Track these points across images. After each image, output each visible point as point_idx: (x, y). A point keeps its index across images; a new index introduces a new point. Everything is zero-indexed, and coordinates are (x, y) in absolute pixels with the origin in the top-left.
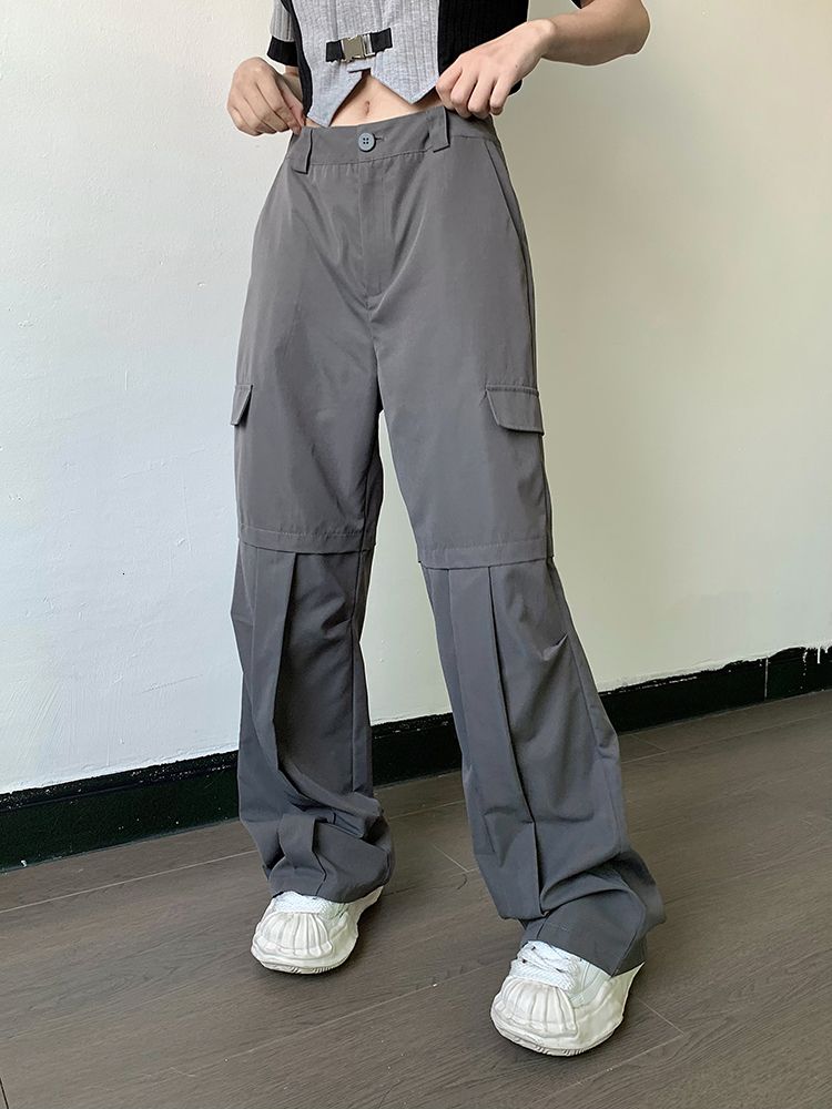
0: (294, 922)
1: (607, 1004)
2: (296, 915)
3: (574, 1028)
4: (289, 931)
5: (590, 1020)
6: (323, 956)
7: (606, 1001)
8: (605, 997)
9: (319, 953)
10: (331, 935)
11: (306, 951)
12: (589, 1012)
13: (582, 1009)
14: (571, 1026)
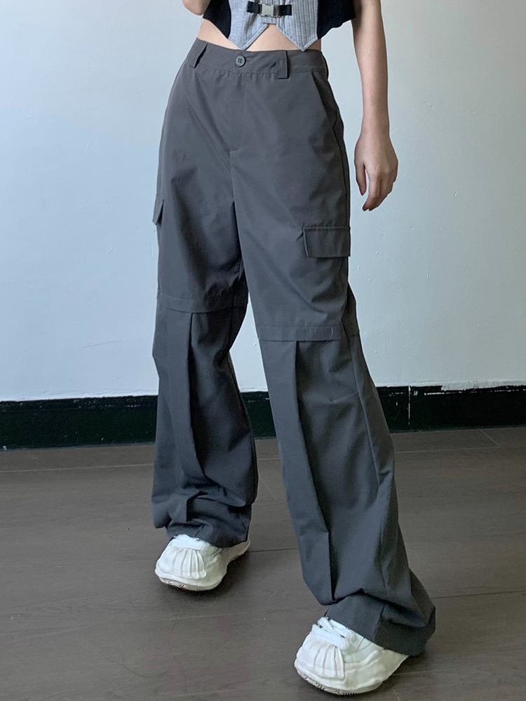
0: (184, 553)
1: (373, 665)
2: (185, 550)
3: (343, 676)
4: (179, 559)
5: (356, 673)
6: (200, 580)
7: (372, 664)
8: (372, 660)
9: (198, 577)
10: (207, 566)
11: (189, 573)
12: (357, 667)
13: (351, 665)
14: (341, 674)
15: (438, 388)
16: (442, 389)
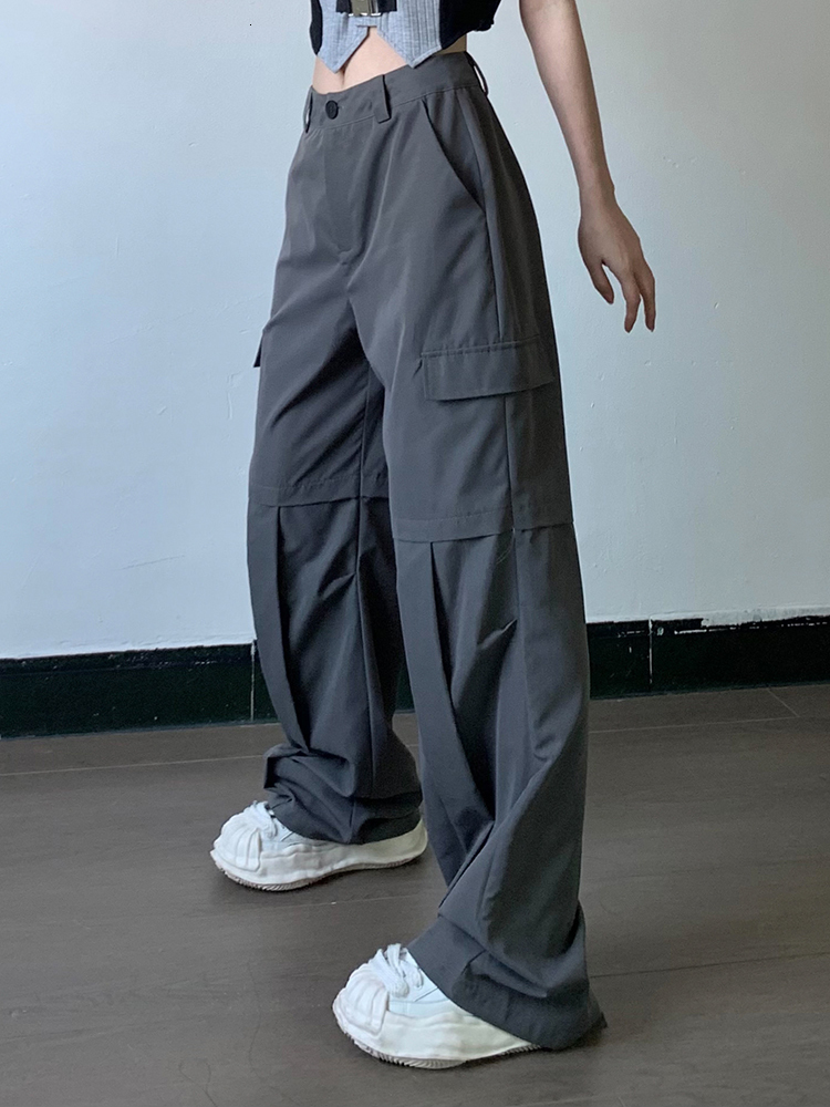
10: (263, 854)
13: (397, 1017)
14: (376, 1024)
15: (696, 623)
16: (703, 623)
